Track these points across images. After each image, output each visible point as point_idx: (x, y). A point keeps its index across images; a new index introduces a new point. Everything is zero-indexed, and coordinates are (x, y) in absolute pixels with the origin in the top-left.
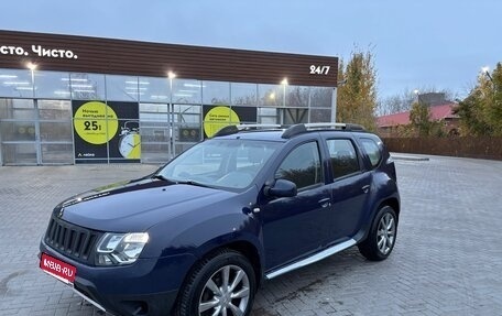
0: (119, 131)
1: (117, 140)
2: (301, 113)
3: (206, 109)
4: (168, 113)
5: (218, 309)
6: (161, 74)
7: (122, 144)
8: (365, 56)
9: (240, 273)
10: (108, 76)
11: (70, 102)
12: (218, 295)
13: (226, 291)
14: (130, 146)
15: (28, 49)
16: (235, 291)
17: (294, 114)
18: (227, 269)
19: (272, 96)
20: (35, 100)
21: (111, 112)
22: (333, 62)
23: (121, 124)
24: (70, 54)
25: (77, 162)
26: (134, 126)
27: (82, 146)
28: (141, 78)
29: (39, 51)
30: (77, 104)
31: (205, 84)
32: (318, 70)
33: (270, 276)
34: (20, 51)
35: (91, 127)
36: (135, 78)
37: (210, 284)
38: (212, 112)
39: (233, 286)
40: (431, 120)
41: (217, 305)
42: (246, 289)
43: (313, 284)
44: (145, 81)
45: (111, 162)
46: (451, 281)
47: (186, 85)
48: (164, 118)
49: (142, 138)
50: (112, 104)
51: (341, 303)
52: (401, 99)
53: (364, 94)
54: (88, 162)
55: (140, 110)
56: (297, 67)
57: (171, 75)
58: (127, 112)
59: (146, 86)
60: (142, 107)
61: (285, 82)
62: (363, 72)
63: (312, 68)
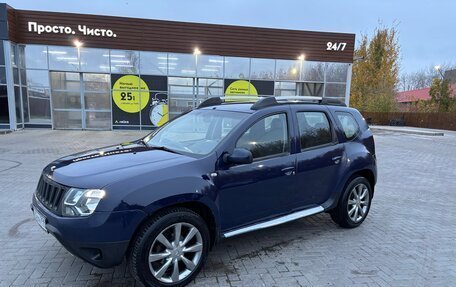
0: (150, 102)
1: (148, 109)
2: (318, 87)
3: (228, 82)
4: (194, 86)
6: (188, 51)
7: (153, 113)
8: (389, 33)
9: (193, 230)
10: (142, 53)
11: (109, 76)
13: (177, 245)
14: (159, 113)
15: (75, 28)
16: (187, 245)
17: (312, 88)
18: (178, 227)
19: (294, 71)
20: (81, 73)
21: (144, 85)
22: (350, 39)
23: (152, 95)
24: (110, 33)
25: (114, 128)
26: (162, 98)
27: (118, 115)
28: (170, 54)
29: (84, 30)
30: (115, 77)
31: (228, 60)
32: (335, 47)
33: (227, 235)
34: (68, 30)
35: (126, 97)
36: (166, 54)
37: (161, 238)
38: (232, 85)
39: (186, 241)
41: (168, 257)
42: (200, 244)
44: (174, 57)
45: (143, 128)
46: (413, 252)
47: (211, 61)
48: (190, 91)
49: (170, 109)
50: (144, 78)
51: (296, 264)
52: (426, 74)
53: (385, 70)
54: (124, 128)
55: (169, 83)
56: (314, 44)
57: (197, 51)
58: (157, 85)
59: (175, 61)
60: (171, 80)
61: (302, 57)
62: (386, 48)
63: (329, 45)
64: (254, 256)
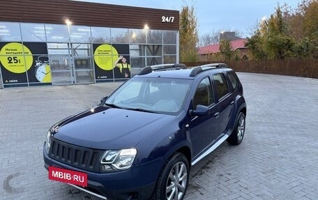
0: (34, 63)
1: (33, 70)
2: (156, 48)
3: (95, 46)
4: (69, 49)
5: (174, 189)
6: (61, 22)
7: (38, 72)
8: (190, 9)
9: (183, 165)
10: (22, 24)
12: (174, 181)
13: (177, 177)
14: (43, 73)
16: (181, 176)
17: (151, 48)
18: (177, 165)
19: (134, 36)
21: (27, 50)
23: (35, 58)
25: (5, 86)
26: (45, 60)
27: (8, 75)
28: (46, 25)
31: (94, 29)
32: (167, 20)
33: (193, 164)
35: (13, 61)
36: (43, 25)
37: (171, 175)
38: (99, 48)
39: (180, 173)
40: (231, 50)
41: (173, 187)
42: (185, 174)
43: (208, 163)
44: (49, 27)
45: (30, 85)
47: (79, 30)
48: (66, 52)
49: (52, 68)
50: (27, 44)
51: (230, 174)
52: (210, 36)
53: (190, 34)
54: (13, 86)
55: (48, 47)
56: (153, 17)
57: (68, 22)
58: (39, 50)
59: (50, 30)
61: (146, 27)
62: (189, 19)
63: (163, 18)
64: (201, 174)
